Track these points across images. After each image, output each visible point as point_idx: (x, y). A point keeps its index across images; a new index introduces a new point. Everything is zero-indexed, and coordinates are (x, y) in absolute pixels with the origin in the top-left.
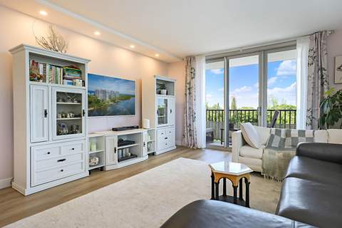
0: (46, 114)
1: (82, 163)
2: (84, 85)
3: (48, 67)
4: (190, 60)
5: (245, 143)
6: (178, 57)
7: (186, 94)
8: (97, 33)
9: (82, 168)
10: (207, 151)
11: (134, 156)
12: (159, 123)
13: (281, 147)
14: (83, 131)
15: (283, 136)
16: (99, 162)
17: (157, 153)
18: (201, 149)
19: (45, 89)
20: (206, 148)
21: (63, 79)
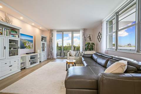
0: (5, 48)
1: (18, 67)
2: (19, 37)
3: (4, 29)
4: (51, 31)
5: (70, 56)
6: (48, 29)
7: (50, 42)
8: (22, 18)
9: (18, 68)
10: (57, 59)
11: (34, 63)
12: (42, 51)
13: (78, 56)
14: (19, 54)
15: (78, 53)
16: (24, 66)
17: (42, 61)
18: (55, 59)
19: (5, 38)
20: (57, 58)
21: (10, 34)
